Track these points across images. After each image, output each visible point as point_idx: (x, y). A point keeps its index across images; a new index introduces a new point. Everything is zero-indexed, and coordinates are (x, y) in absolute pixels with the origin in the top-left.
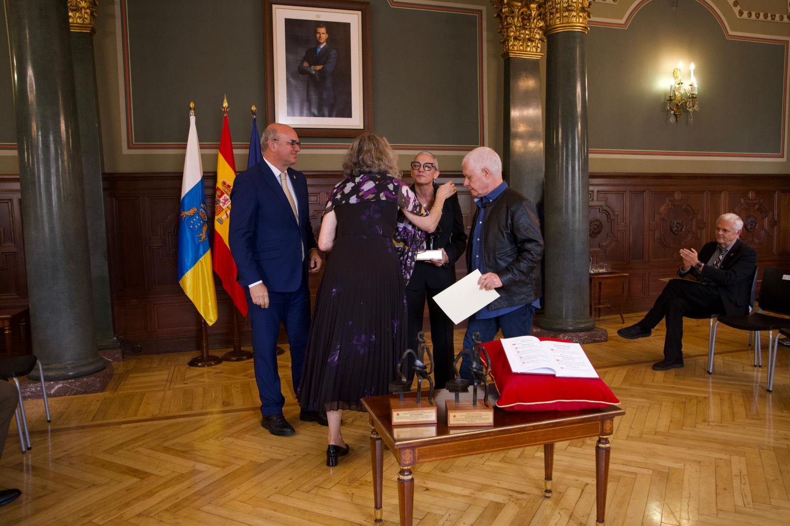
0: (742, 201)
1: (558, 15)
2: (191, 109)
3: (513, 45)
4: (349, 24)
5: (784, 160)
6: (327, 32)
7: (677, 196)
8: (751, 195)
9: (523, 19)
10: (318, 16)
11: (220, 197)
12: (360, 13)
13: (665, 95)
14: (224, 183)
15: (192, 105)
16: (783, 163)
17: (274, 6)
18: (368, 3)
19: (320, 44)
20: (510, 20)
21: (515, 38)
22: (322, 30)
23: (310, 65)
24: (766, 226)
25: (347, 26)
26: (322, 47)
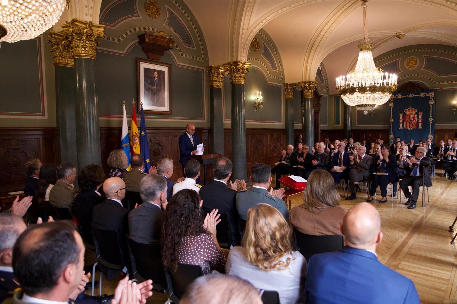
0: (273, 137)
1: (237, 79)
2: (123, 103)
3: (214, 83)
4: (164, 71)
5: (282, 124)
6: (158, 74)
7: (257, 136)
8: (275, 135)
9: (217, 74)
10: (154, 68)
11: (135, 138)
12: (168, 67)
13: (253, 101)
14: (135, 133)
15: (124, 102)
16: (282, 125)
17: (140, 62)
18: (171, 64)
19: (155, 78)
20: (214, 75)
21: (215, 81)
22: (156, 73)
23: (152, 86)
24: (279, 146)
25: (164, 72)
26: (156, 79)
